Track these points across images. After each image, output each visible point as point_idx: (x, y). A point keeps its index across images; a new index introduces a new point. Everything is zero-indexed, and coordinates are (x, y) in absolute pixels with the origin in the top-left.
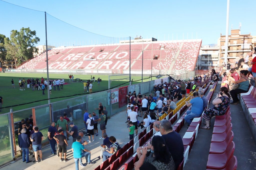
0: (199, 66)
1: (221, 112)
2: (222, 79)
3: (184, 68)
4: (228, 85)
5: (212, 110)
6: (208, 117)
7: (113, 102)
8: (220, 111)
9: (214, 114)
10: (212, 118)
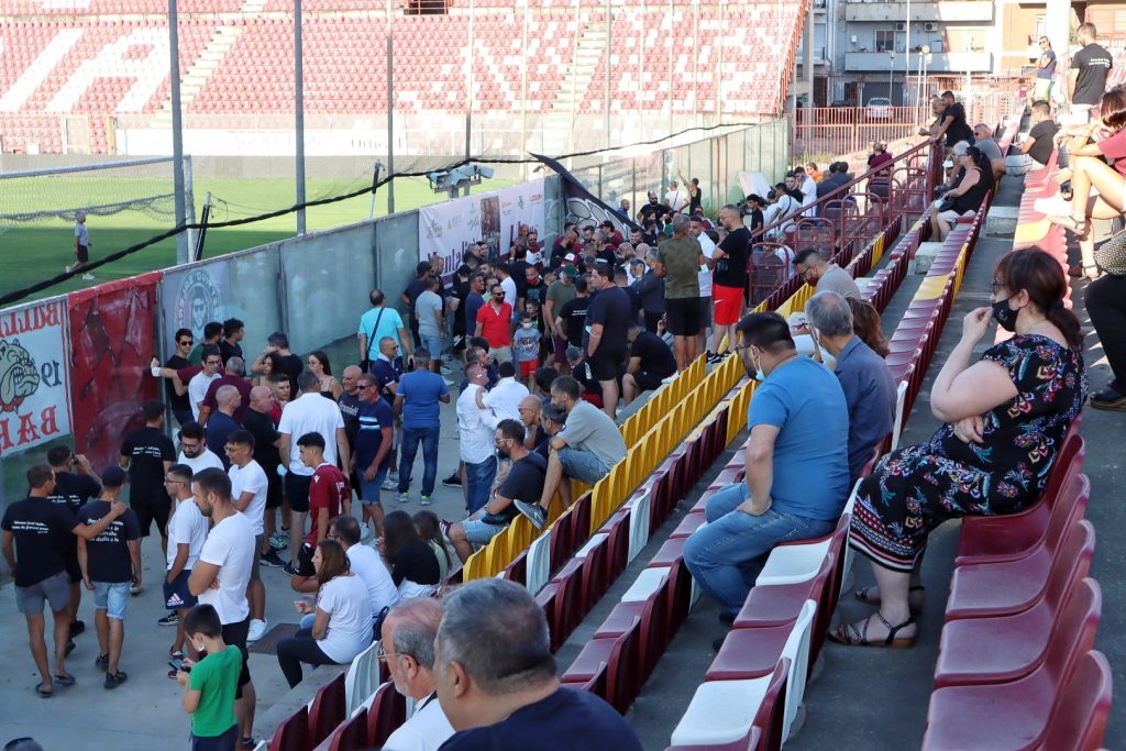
0: (823, 73)
1: (1010, 482)
2: (1022, 188)
3: (691, 95)
4: (1069, 234)
5: (932, 467)
6: (899, 531)
7: (14, 436)
8: (997, 469)
9: (947, 500)
10: (934, 537)
